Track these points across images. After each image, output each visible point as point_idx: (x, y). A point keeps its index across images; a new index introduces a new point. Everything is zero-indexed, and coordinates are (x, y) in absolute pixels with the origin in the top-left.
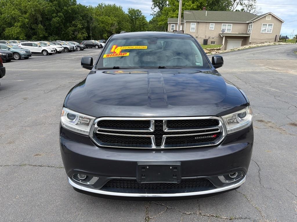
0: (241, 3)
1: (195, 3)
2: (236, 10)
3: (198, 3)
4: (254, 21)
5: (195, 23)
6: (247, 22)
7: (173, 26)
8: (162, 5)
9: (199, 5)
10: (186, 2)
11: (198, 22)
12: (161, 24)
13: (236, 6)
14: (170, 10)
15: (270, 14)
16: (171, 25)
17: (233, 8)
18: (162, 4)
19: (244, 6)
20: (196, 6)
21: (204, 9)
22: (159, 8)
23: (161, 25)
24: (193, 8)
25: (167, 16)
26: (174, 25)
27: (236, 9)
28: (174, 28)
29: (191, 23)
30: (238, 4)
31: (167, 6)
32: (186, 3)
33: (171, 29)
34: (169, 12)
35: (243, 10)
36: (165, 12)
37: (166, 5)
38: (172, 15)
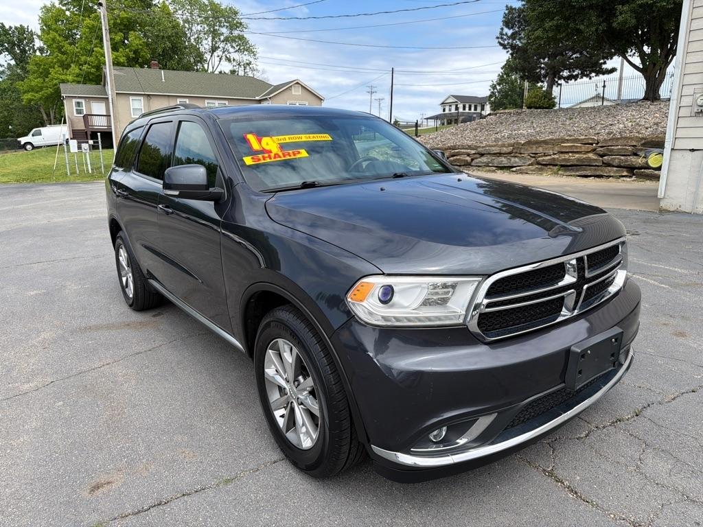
0: (226, 57)
1: (121, 50)
2: (220, 72)
3: (127, 50)
4: (271, 96)
5: (142, 98)
6: (257, 98)
7: (78, 104)
8: (19, 49)
9: (132, 55)
10: (96, 47)
11: (148, 95)
12: (33, 100)
13: (217, 63)
14: (52, 62)
15: (297, 83)
16: (74, 101)
17: (213, 68)
18: (19, 46)
19: (235, 64)
20: (125, 58)
21: (155, 65)
22: (14, 57)
23: (30, 100)
24: (118, 62)
25: (47, 80)
26: (83, 101)
27: (218, 70)
28: (84, 108)
29: (131, 98)
30: (221, 59)
31: (38, 53)
32: (95, 49)
33: (75, 111)
34: (51, 70)
35: (233, 72)
36: (39, 68)
37: (35, 51)
38: (63, 77)
